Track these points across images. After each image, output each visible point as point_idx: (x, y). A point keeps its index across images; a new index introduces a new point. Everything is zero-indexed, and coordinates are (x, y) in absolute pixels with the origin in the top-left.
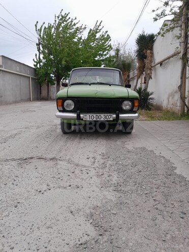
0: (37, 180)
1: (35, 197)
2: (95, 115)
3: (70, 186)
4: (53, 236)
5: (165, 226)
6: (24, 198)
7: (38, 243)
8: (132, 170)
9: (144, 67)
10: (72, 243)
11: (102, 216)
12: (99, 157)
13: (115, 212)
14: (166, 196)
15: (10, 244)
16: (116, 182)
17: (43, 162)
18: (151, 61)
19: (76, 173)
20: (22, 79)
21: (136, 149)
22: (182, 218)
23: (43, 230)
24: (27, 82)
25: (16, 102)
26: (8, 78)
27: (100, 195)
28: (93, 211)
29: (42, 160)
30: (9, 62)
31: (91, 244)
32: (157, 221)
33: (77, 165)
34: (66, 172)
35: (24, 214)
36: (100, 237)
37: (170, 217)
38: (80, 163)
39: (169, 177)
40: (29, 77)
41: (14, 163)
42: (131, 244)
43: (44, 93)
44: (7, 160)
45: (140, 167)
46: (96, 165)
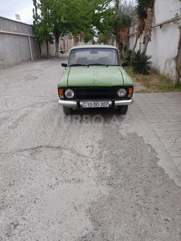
0: (48, 173)
1: (48, 192)
2: (93, 103)
3: (73, 180)
4: (64, 230)
5: (142, 221)
6: (40, 194)
7: (53, 237)
8: (123, 162)
9: (144, 26)
10: (76, 236)
11: (97, 211)
12: (96, 145)
13: (107, 208)
14: (147, 191)
15: (35, 237)
16: (109, 175)
17: (50, 150)
18: (151, 21)
19: (78, 164)
20: (21, 39)
21: (128, 134)
22: (155, 214)
23: (56, 225)
24: (27, 41)
25: (17, 64)
26: (7, 39)
27: (96, 190)
28: (91, 206)
29: (49, 148)
30: (7, 23)
31: (89, 238)
32: (136, 217)
33: (79, 155)
34: (70, 162)
35: (42, 210)
36: (96, 231)
37: (146, 213)
38: (81, 153)
39: (152, 170)
40: (28, 36)
41: (27, 153)
42: (116, 238)
43: (44, 50)
44: (21, 150)
45: (129, 158)
46: (94, 155)
